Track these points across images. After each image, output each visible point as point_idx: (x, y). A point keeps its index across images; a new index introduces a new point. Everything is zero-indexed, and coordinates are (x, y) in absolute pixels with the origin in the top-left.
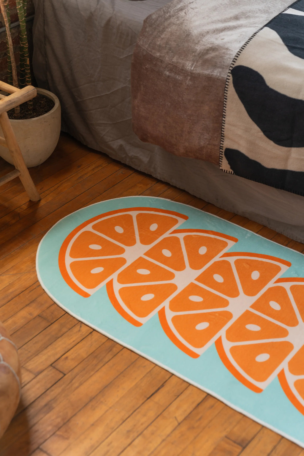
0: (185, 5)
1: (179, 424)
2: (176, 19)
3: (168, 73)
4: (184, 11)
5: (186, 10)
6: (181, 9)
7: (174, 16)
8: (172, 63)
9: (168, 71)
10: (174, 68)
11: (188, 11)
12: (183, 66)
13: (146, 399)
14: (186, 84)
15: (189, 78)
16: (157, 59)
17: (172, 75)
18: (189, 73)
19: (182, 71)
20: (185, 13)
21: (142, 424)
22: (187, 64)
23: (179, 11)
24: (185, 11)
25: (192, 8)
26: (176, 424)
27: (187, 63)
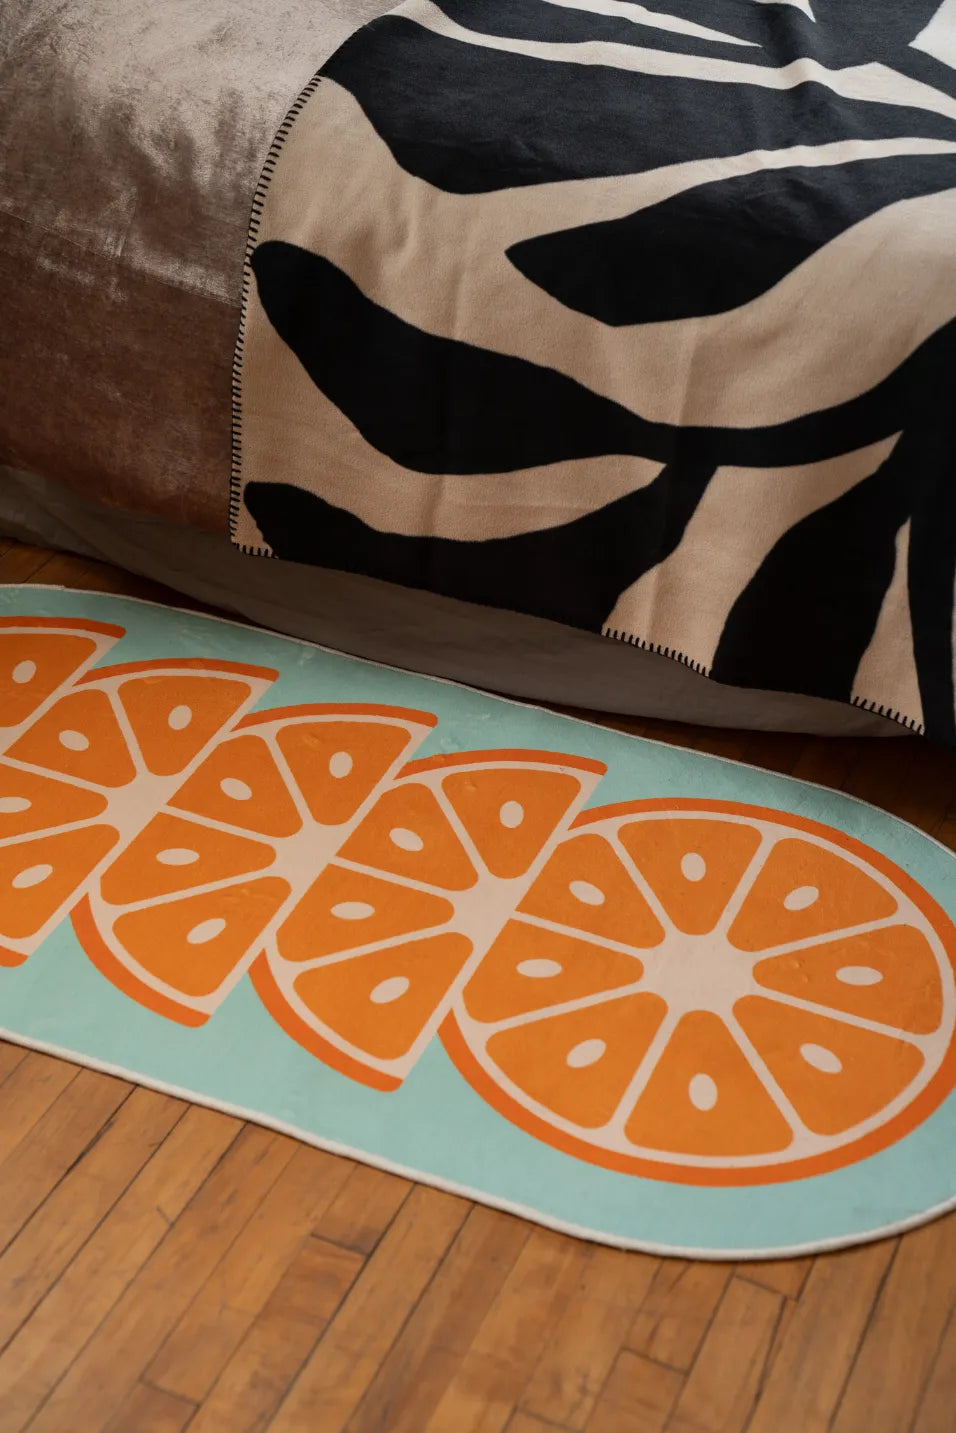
0: (44, 19)
2: (31, 76)
3: (47, 264)
4: (47, 40)
5: (52, 34)
6: (38, 35)
7: (21, 65)
8: (55, 233)
9: (47, 256)
10: (62, 249)
11: (59, 38)
12: (91, 242)
14: (107, 297)
15: (115, 280)
16: (9, 220)
17: (62, 269)
18: (113, 267)
19: (91, 258)
20: (51, 45)
22: (102, 236)
23: (34, 42)
24: (52, 39)
25: (70, 27)
27: (101, 233)
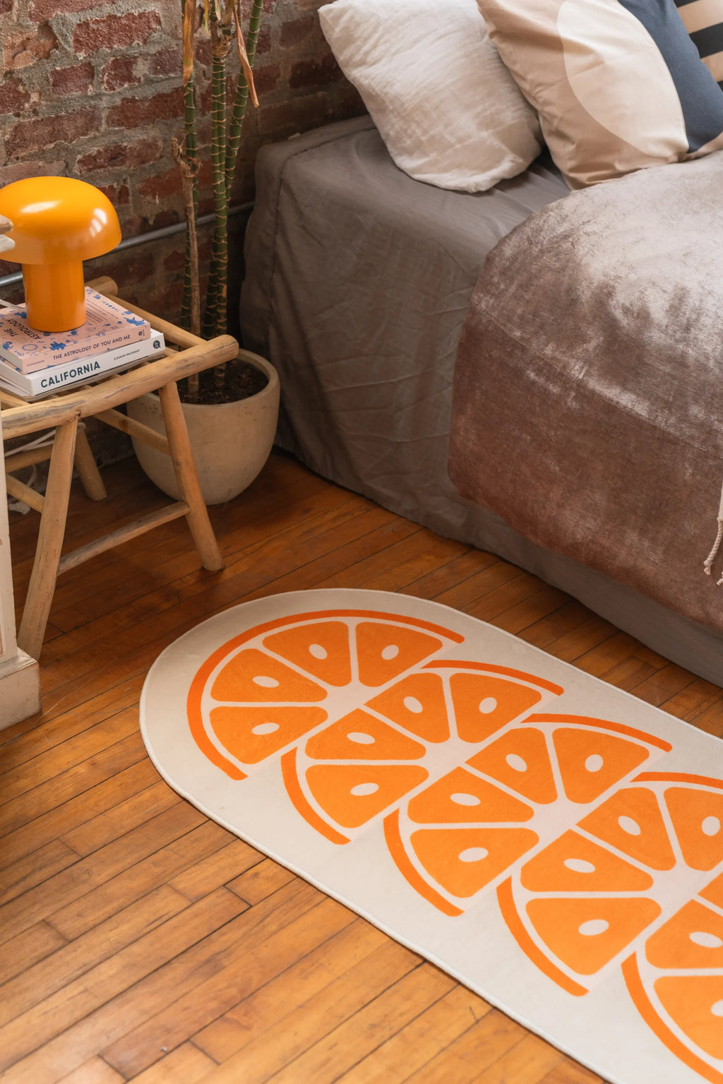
0: (572, 227)
1: (477, 1021)
2: (554, 259)
3: (532, 375)
4: (571, 239)
5: (575, 236)
6: (566, 236)
7: (550, 252)
8: (543, 357)
9: (534, 371)
10: (547, 368)
11: (579, 239)
12: (564, 367)
13: (413, 967)
14: (565, 404)
15: (573, 394)
16: (515, 344)
17: (541, 380)
18: (575, 385)
19: (562, 378)
20: (572, 243)
21: (401, 1015)
22: (572, 364)
23: (562, 239)
24: (574, 239)
25: (586, 233)
26: (473, 1021)
27: (572, 362)
